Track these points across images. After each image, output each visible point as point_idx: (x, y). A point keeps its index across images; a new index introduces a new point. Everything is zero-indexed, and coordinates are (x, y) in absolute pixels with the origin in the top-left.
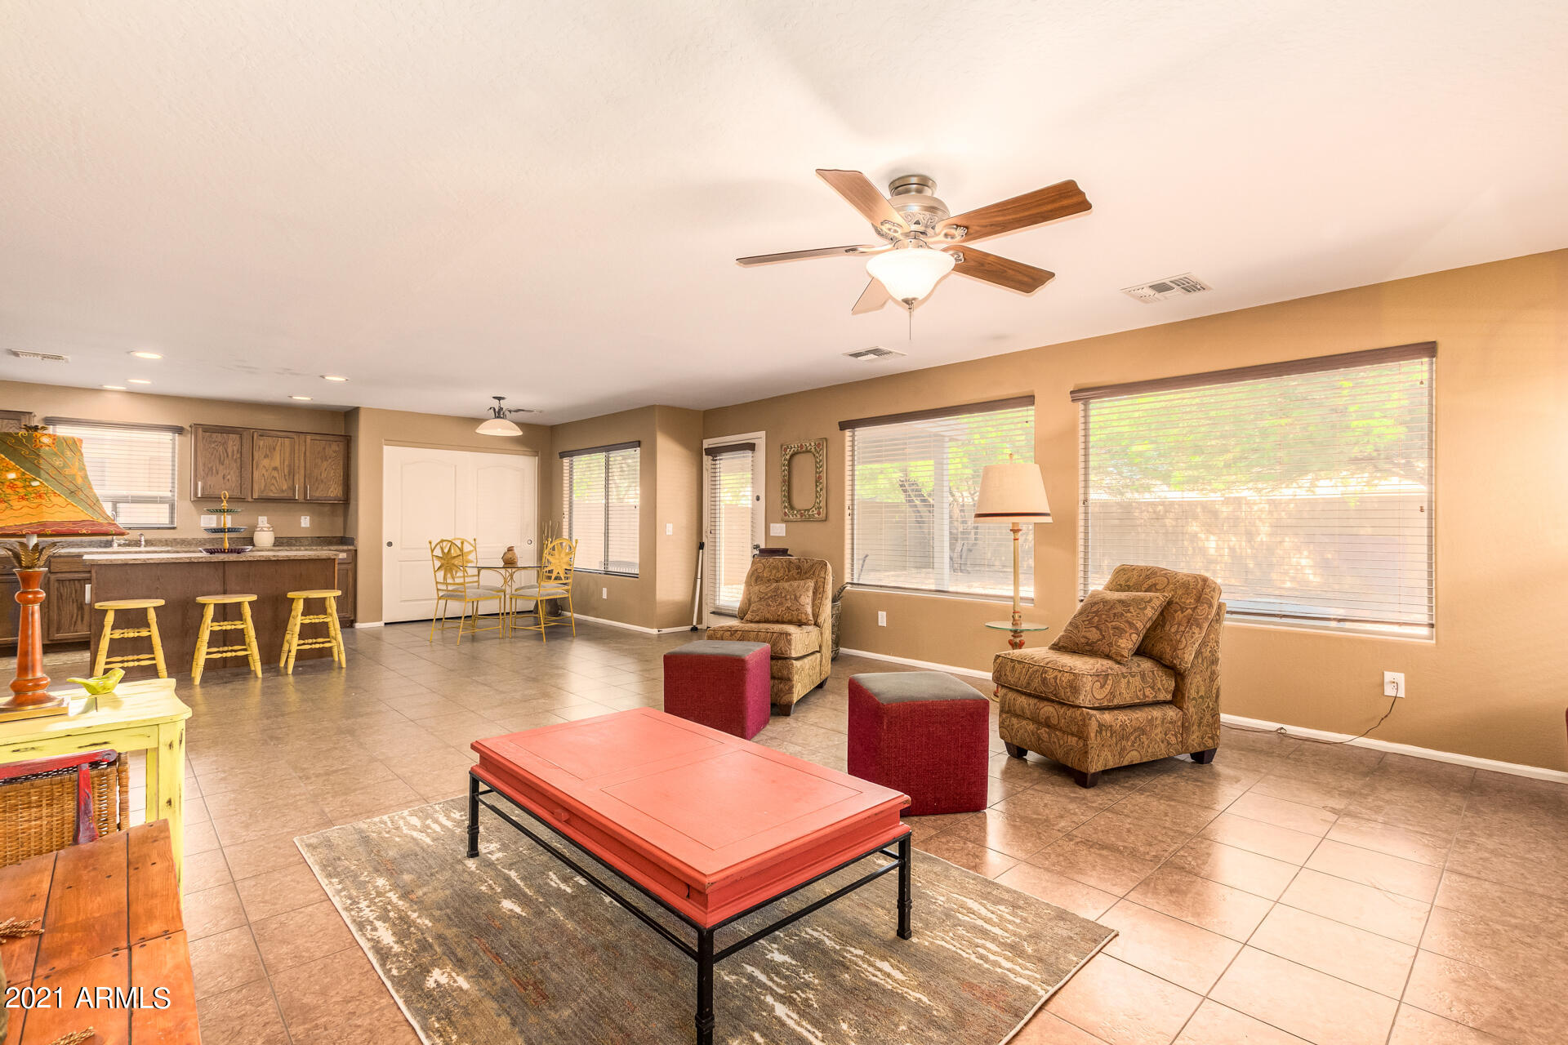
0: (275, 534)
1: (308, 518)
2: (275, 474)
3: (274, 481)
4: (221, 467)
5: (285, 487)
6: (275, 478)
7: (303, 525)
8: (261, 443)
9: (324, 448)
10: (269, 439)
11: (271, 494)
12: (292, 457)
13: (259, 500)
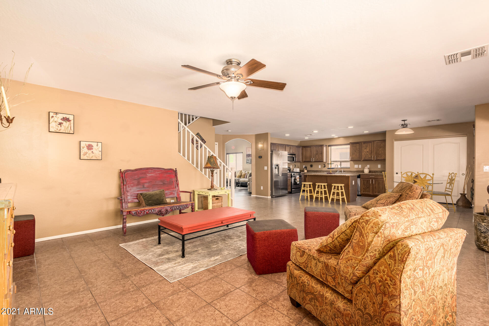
0: (369, 169)
1: (380, 165)
2: (367, 153)
3: (367, 155)
4: (355, 153)
5: (370, 157)
7: (379, 167)
8: (364, 145)
9: (380, 144)
10: (366, 144)
11: (366, 159)
12: (371, 148)
13: (364, 160)
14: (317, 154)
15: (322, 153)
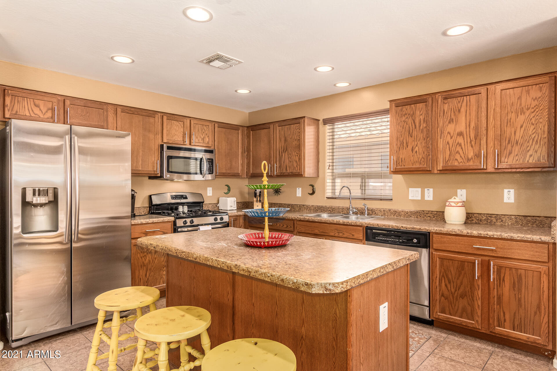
0: (466, 210)
1: (512, 191)
2: (460, 140)
3: (459, 149)
4: (410, 140)
5: (471, 154)
6: (460, 145)
7: (506, 200)
8: (446, 107)
9: (520, 98)
10: (455, 101)
11: (456, 164)
12: (478, 117)
13: (445, 171)
14: (285, 150)
15: (299, 147)
